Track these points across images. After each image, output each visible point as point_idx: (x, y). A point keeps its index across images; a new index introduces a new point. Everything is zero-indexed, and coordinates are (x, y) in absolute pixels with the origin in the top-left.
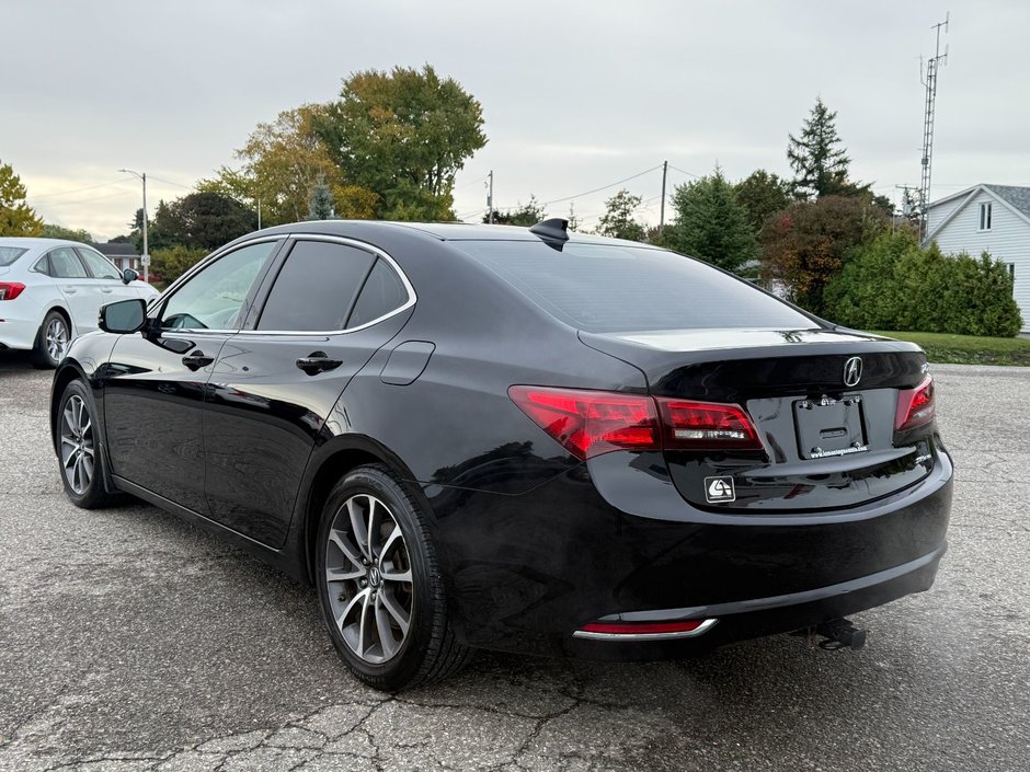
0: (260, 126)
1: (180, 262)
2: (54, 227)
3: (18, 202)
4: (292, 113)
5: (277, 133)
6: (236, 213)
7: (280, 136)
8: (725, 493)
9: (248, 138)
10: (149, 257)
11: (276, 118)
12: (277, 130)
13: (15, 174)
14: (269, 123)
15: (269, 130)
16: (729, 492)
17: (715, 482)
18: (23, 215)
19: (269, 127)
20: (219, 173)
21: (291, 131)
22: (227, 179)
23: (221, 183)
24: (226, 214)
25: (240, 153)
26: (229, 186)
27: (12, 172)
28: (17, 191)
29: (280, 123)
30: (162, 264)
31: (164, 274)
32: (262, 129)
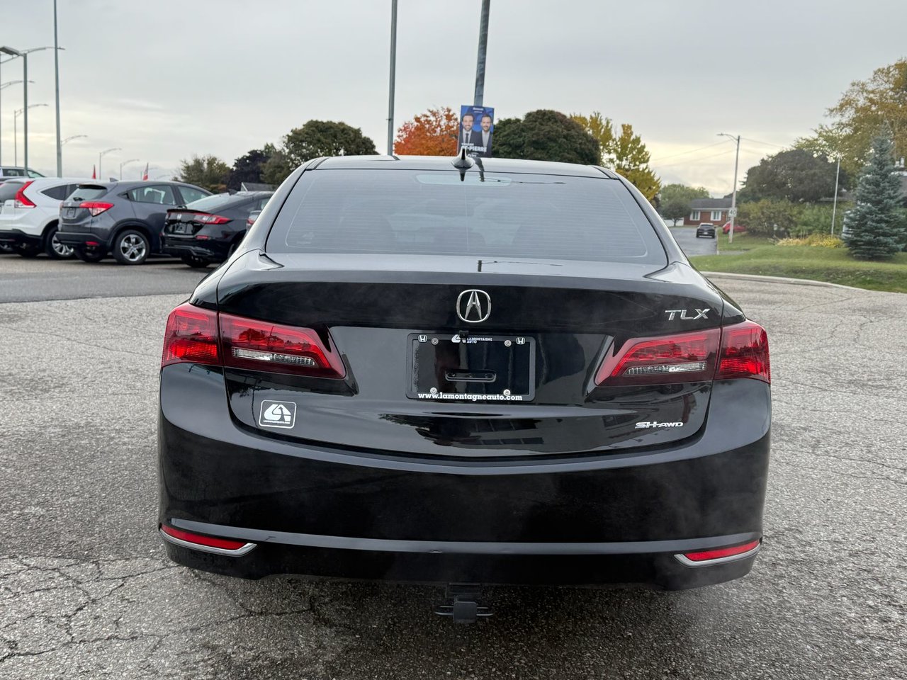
0: (853, 85)
1: (763, 213)
2: (679, 186)
3: (643, 166)
4: (889, 68)
5: (870, 89)
6: (820, 167)
7: (873, 92)
8: (282, 419)
9: (841, 97)
10: (736, 209)
11: (871, 75)
12: (871, 87)
13: (642, 143)
14: (863, 80)
15: (863, 88)
16: (288, 419)
17: (274, 406)
18: (645, 177)
19: (863, 84)
20: (816, 131)
21: (885, 86)
22: (823, 136)
23: (817, 140)
24: (811, 169)
25: (832, 111)
26: (824, 142)
27: (640, 141)
28: (643, 157)
29: (874, 80)
30: (746, 215)
31: (748, 224)
32: (855, 87)
